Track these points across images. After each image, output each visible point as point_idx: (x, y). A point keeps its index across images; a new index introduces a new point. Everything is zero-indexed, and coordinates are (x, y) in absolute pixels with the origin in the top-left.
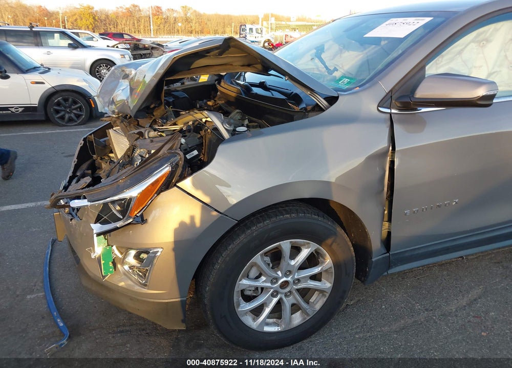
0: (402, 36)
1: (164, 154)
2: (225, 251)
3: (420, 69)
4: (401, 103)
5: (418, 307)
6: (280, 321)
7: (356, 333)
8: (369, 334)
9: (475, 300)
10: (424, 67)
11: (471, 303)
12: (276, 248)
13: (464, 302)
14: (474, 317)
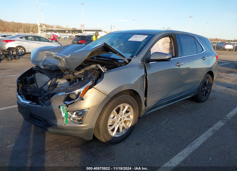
0: (141, 41)
1: (89, 77)
2: (106, 108)
3: (149, 51)
4: (146, 61)
5: (153, 126)
6: (119, 133)
7: (140, 135)
8: (143, 135)
9: (168, 121)
10: (150, 50)
11: (167, 122)
12: (118, 107)
13: (165, 122)
14: (169, 125)
